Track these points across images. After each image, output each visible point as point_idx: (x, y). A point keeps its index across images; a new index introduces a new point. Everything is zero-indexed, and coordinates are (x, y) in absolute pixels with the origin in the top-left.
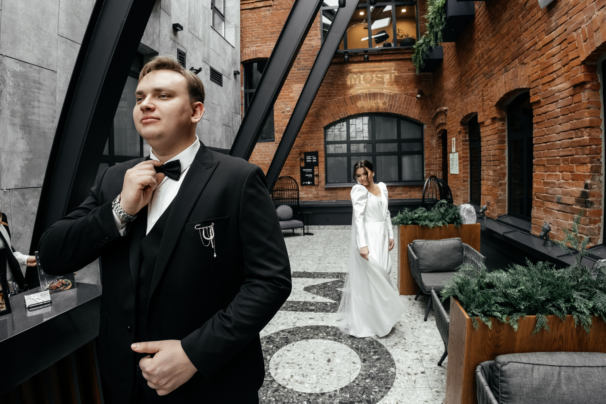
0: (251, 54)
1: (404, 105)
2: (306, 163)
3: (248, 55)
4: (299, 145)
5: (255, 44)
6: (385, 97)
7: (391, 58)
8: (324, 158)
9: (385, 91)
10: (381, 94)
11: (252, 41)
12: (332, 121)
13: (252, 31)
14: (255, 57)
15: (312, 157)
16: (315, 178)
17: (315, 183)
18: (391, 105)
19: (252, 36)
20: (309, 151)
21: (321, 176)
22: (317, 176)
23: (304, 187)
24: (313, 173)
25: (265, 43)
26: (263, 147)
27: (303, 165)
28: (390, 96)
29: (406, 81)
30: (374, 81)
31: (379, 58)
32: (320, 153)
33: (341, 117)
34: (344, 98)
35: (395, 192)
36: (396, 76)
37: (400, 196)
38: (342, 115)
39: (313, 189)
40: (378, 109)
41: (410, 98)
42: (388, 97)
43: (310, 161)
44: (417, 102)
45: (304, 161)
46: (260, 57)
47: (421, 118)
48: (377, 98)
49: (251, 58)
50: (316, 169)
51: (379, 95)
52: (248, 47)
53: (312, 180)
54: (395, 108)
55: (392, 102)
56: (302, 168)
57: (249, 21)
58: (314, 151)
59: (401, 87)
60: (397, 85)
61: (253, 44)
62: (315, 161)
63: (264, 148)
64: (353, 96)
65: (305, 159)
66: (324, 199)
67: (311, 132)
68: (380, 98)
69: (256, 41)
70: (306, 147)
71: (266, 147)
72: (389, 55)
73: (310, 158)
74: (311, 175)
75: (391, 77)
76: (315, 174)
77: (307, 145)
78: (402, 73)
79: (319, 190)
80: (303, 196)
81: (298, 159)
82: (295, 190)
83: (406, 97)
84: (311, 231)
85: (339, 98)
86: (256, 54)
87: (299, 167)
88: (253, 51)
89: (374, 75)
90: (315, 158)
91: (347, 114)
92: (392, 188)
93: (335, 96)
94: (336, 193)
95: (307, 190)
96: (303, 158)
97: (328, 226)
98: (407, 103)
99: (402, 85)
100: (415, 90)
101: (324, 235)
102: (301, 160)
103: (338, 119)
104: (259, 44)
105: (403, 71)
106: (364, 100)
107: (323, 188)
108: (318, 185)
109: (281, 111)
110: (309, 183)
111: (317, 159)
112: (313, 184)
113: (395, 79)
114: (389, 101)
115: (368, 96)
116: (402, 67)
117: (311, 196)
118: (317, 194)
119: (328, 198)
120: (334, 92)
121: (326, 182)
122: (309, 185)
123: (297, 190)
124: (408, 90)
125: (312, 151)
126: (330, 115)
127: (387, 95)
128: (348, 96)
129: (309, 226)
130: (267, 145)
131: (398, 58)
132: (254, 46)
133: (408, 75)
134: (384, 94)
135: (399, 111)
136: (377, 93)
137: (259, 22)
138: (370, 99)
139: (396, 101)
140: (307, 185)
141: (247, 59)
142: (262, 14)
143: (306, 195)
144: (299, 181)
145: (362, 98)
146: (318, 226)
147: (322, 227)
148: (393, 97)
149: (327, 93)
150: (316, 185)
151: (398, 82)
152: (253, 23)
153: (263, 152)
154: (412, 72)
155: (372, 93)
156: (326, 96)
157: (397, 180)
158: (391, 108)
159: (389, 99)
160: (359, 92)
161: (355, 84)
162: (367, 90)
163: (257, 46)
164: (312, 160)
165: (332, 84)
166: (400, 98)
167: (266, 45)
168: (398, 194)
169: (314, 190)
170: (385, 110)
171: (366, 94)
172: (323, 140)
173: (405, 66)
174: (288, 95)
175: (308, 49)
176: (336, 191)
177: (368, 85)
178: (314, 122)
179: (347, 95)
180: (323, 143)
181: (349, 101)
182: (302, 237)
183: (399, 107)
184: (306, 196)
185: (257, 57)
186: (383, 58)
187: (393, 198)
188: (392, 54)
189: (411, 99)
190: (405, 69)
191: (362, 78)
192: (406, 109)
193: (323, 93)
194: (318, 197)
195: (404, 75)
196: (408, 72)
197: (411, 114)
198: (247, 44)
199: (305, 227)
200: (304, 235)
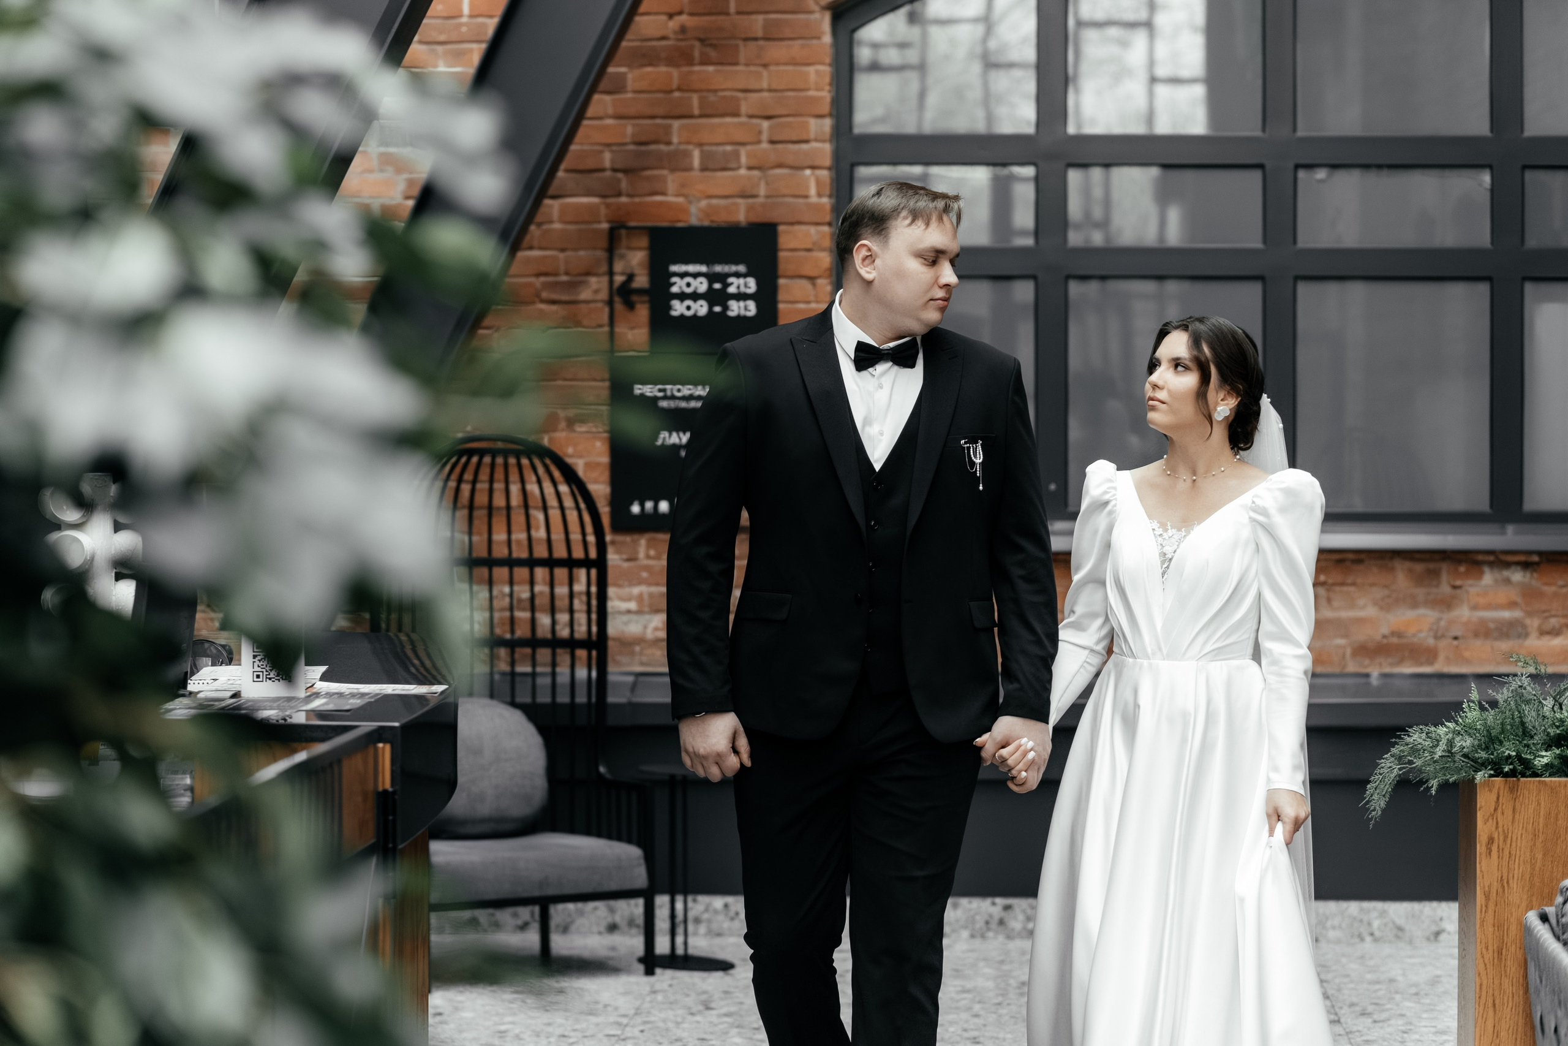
2: (663, 326)
4: (607, 159)
8: (825, 286)
15: (723, 278)
20: (695, 215)
27: (637, 341)
32: (789, 239)
35: (1464, 613)
37: (1504, 645)
43: (701, 308)
45: (643, 312)
56: (622, 373)
58: (741, 214)
62: (750, 309)
65: (658, 294)
67: (715, 45)
70: (672, 181)
73: (701, 285)
77: (677, 162)
81: (596, 288)
82: (571, 564)
87: (598, 368)
90: (751, 285)
92: (1434, 574)
96: (642, 281)
102: (625, 294)
111: (767, 297)
123: (586, 563)
125: (723, 218)
157: (1480, 500)
164: (716, 296)
168: (1483, 631)
172: (827, 124)
180: (824, 150)
187: (1440, 667)
199: (662, 901)
200: (649, 972)
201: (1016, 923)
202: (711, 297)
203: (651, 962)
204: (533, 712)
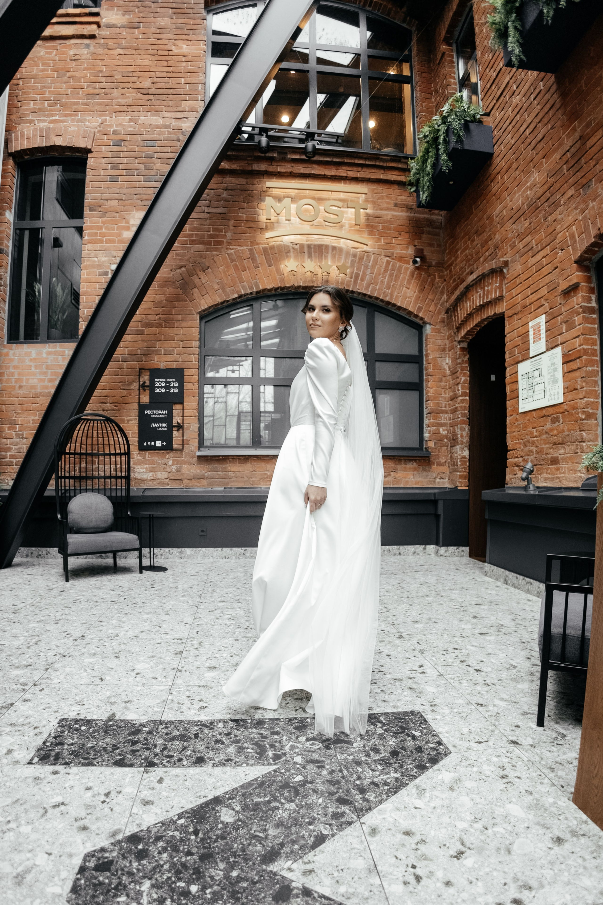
0: (35, 136)
1: (384, 277)
2: (153, 395)
3: (28, 138)
4: (139, 352)
5: (48, 116)
6: (343, 257)
7: (358, 175)
8: (197, 385)
9: (342, 244)
10: (334, 248)
11: (40, 110)
12: (219, 300)
13: (43, 87)
14: (44, 145)
15: (169, 382)
16: (175, 433)
17: (175, 446)
18: (357, 275)
19: (42, 99)
20: (162, 366)
21: (188, 429)
22: (180, 427)
23: (147, 454)
24: (169, 419)
25: (71, 115)
26: (49, 353)
27: (146, 399)
28: (355, 256)
29: (389, 228)
30: (320, 220)
31: (332, 172)
32: (187, 373)
33: (243, 292)
34: (251, 250)
36: (367, 215)
38: (244, 287)
39: (169, 459)
40: (327, 281)
41: (398, 264)
42: (351, 258)
43: (163, 390)
44: (412, 275)
45: (148, 392)
46: (57, 144)
47: (420, 309)
48: (326, 257)
49: (36, 146)
50: (177, 410)
51: (330, 251)
52: (31, 122)
53: (167, 437)
54: (365, 283)
55: (359, 269)
56: (142, 408)
57: (37, 65)
58: (175, 367)
59: (379, 239)
60: (371, 233)
61: (44, 116)
62: (177, 390)
63: (51, 357)
64: (272, 248)
65: (152, 387)
66: (194, 482)
67: (168, 322)
68: (333, 257)
69: (51, 111)
70: (156, 358)
71: (55, 353)
72: (355, 169)
73: (163, 384)
74: (165, 425)
75: (357, 214)
76: (174, 423)
77: (158, 353)
78: (381, 209)
79: (185, 463)
80: (145, 476)
81: (135, 385)
83: (388, 262)
84: (159, 562)
85: (239, 248)
86: (47, 138)
87: (136, 406)
88: (41, 130)
89: (322, 208)
90: (177, 384)
91: (257, 286)
93: (229, 243)
94: (224, 471)
95: (152, 463)
96: (147, 384)
97: (204, 549)
98: (391, 275)
99: (381, 235)
100: (407, 248)
101: (193, 572)
102: (143, 386)
103: (236, 296)
104: (57, 118)
105: (384, 205)
106: (296, 258)
107: (193, 457)
108: (182, 450)
109: (97, 271)
110: (159, 444)
111: (181, 387)
112: (168, 447)
113: (368, 219)
114: (352, 265)
115: (306, 250)
116: (382, 198)
117: (162, 475)
118: (178, 471)
119: (204, 482)
120: (229, 235)
121: (201, 444)
122: (159, 449)
124: (393, 248)
125: (170, 367)
126: (216, 287)
127: (348, 253)
128: (261, 246)
129: (157, 550)
130: (58, 349)
131: (373, 177)
132: (45, 121)
133: (393, 215)
134: (341, 250)
135: (374, 289)
136: (327, 246)
137: (62, 70)
138: (310, 256)
139: (366, 267)
140: (155, 448)
141: (26, 147)
142: (72, 52)
143: (151, 474)
144: (134, 439)
145: (292, 254)
146: (179, 550)
147: (188, 551)
148: (361, 258)
149: (211, 236)
150: (177, 450)
151: (372, 226)
152: (47, 70)
153: (47, 367)
154: (402, 211)
155: (315, 246)
156: (209, 243)
158: (355, 282)
159: (353, 262)
160: (287, 240)
161: (278, 222)
162: (304, 238)
163: (51, 122)
164: (167, 387)
165: (224, 217)
166: (375, 262)
167: (73, 121)
169: (171, 463)
170: (342, 283)
171: (302, 246)
172: (197, 344)
173: (388, 197)
174: (119, 235)
175: (174, 137)
176: (224, 466)
177: (306, 228)
178: (177, 298)
179: (258, 244)
180: (197, 350)
181: (261, 259)
182: (136, 576)
183: (373, 282)
184: (149, 476)
185: (48, 144)
186: (342, 172)
188: (362, 166)
189: (400, 267)
190: (388, 203)
191: (293, 211)
192: (388, 287)
193: (203, 236)
194: (181, 480)
195: (387, 215)
196: (393, 210)
197: (400, 299)
198: (28, 115)
199: (146, 551)
200: (141, 572)
201: (248, 554)
202: (165, 387)
203: (142, 568)
204: (110, 498)
